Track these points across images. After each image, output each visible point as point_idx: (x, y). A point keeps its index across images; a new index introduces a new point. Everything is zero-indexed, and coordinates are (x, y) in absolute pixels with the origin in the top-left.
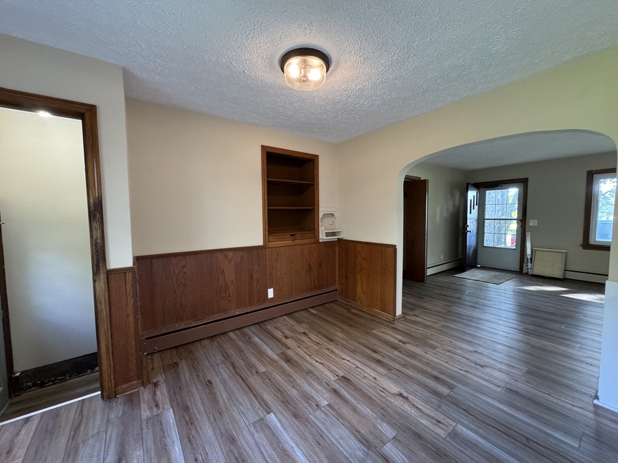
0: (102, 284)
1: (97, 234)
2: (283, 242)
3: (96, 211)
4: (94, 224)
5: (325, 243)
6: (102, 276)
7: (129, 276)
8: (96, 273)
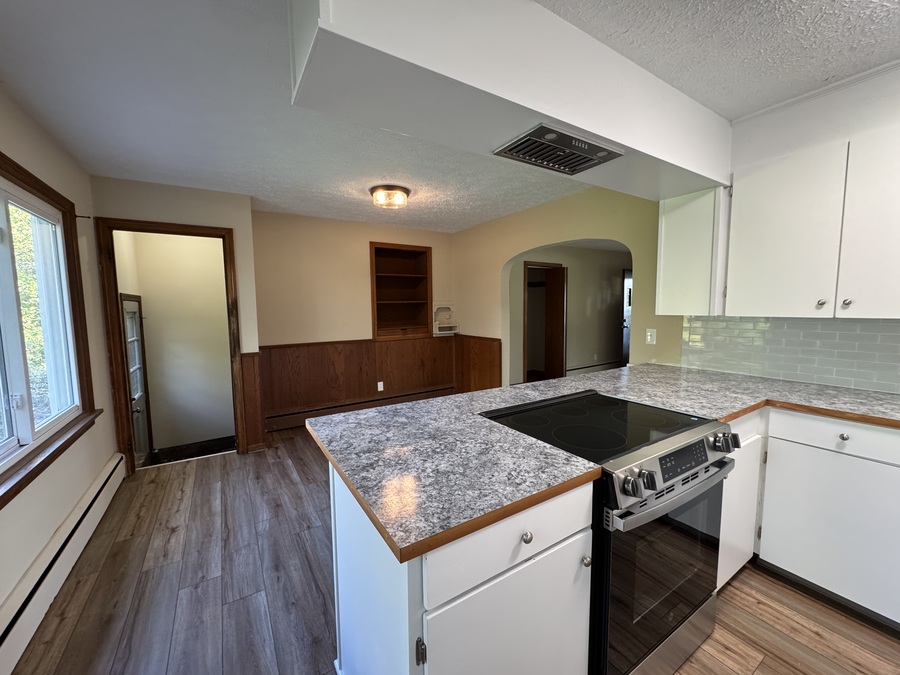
0: (237, 365)
1: (234, 326)
2: (394, 336)
3: (233, 309)
4: (232, 319)
5: (440, 339)
6: (238, 358)
7: (256, 359)
8: (233, 356)
